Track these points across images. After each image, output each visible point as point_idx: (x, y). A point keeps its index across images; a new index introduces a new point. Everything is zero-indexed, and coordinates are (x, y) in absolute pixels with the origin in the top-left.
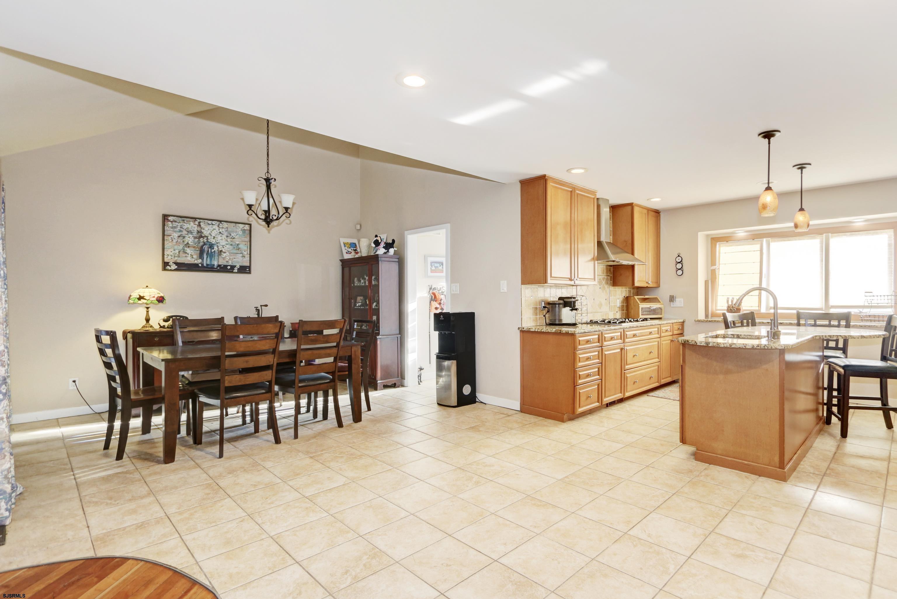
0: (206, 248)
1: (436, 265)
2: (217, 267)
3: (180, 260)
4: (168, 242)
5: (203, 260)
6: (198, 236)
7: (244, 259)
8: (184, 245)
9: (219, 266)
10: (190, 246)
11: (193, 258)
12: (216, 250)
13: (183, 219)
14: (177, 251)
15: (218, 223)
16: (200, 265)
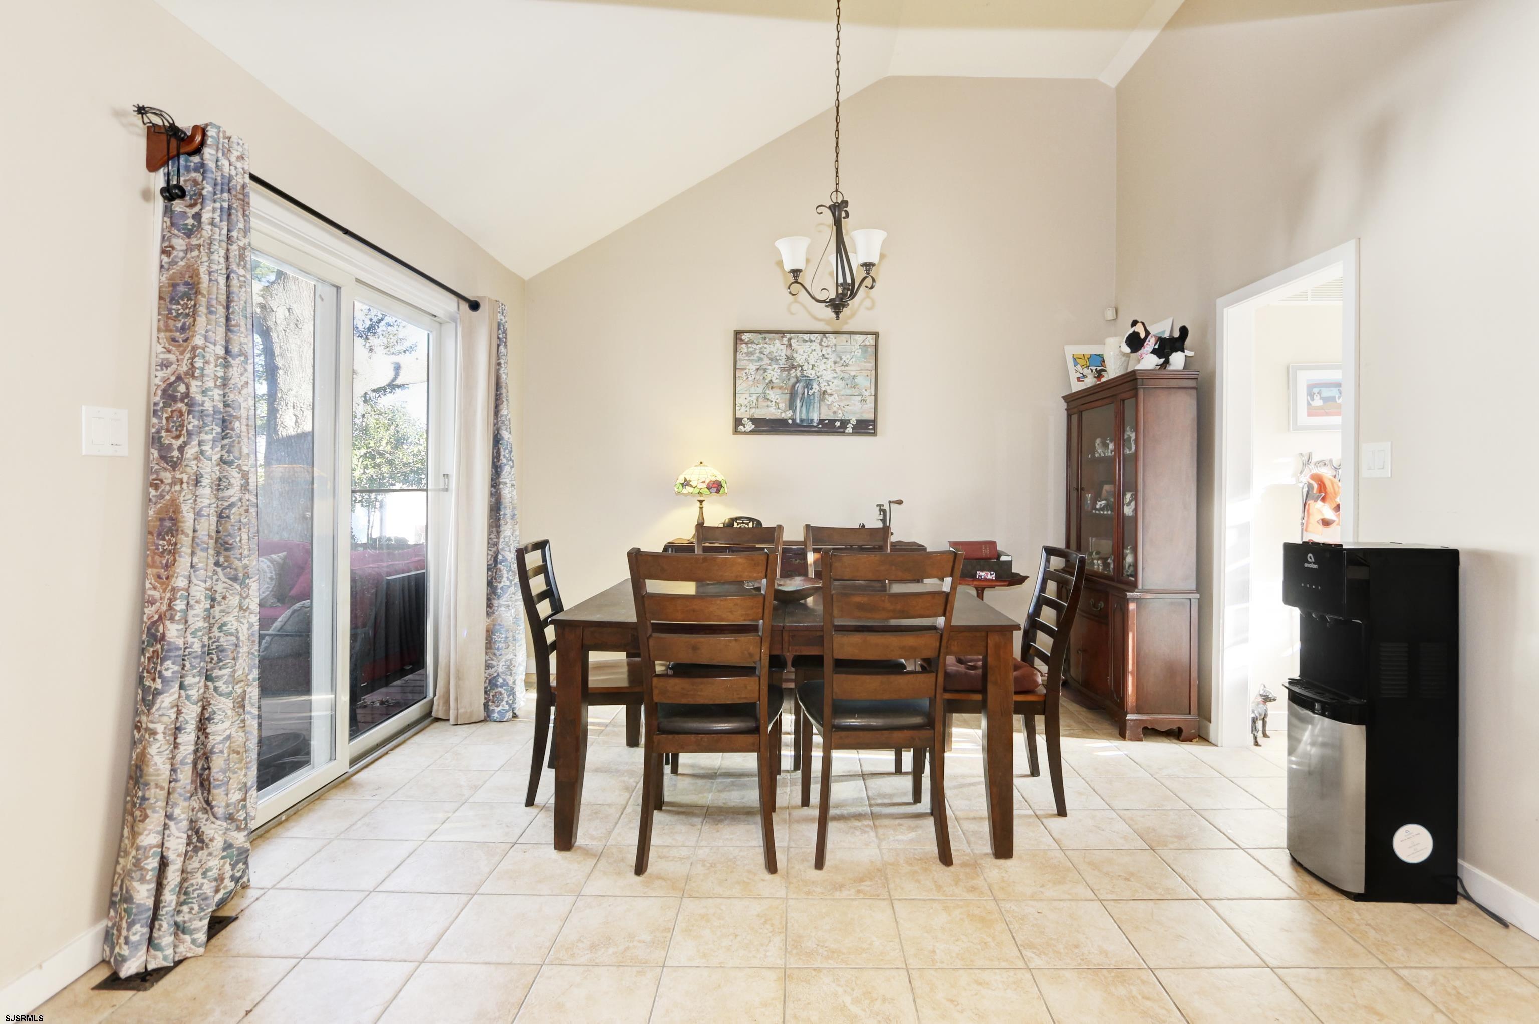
0: (799, 387)
1: (1326, 392)
2: (818, 424)
3: (760, 413)
4: (741, 381)
5: (794, 411)
6: (787, 366)
7: (866, 406)
8: (765, 385)
9: (821, 421)
10: (774, 385)
11: (778, 408)
12: (816, 391)
13: (764, 335)
14: (755, 397)
15: (819, 337)
16: (790, 421)
